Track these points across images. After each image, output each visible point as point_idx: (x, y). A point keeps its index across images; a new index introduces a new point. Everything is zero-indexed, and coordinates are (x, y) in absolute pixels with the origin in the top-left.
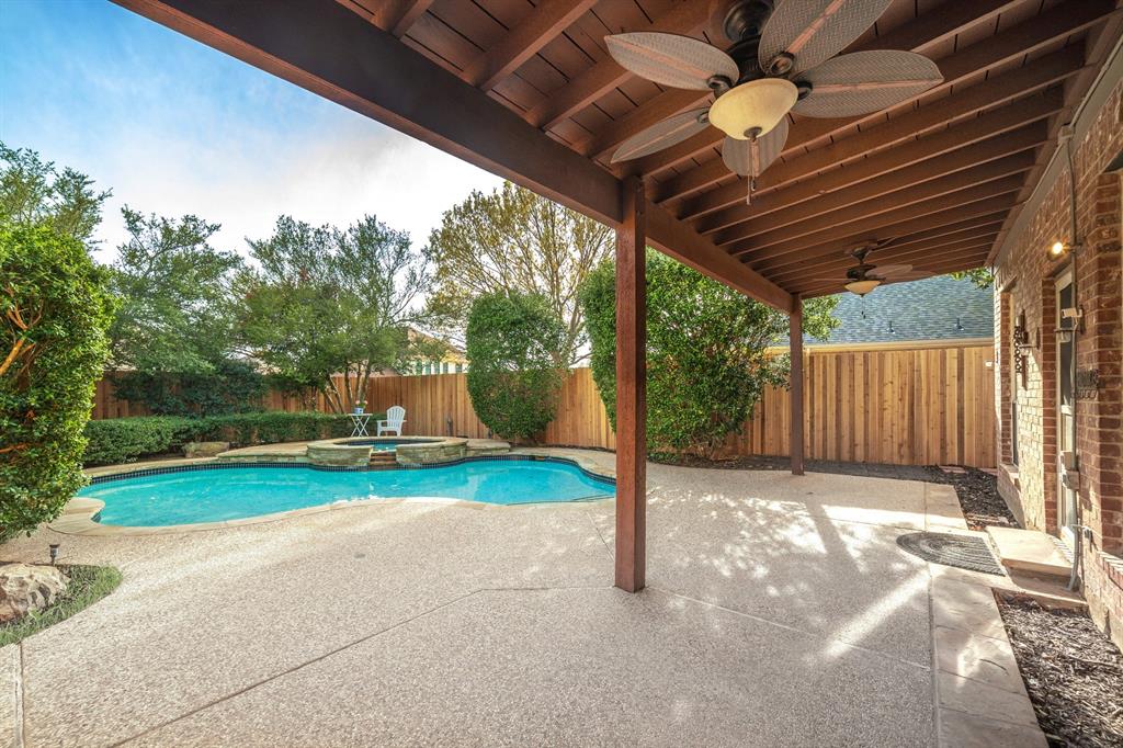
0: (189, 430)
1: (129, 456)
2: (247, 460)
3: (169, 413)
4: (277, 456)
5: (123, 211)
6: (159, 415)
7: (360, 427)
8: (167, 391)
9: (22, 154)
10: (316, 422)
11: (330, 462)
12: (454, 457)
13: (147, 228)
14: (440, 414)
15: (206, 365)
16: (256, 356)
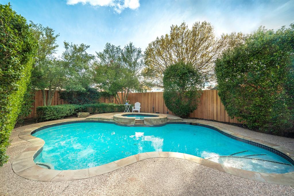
0: (79, 109)
1: (62, 117)
2: (95, 120)
3: (74, 103)
4: (104, 119)
5: (64, 42)
6: (71, 104)
7: (127, 109)
8: (73, 96)
9: (38, 25)
10: (114, 106)
11: (122, 123)
12: (164, 123)
13: (70, 47)
14: (150, 105)
15: (83, 89)
16: (97, 86)
